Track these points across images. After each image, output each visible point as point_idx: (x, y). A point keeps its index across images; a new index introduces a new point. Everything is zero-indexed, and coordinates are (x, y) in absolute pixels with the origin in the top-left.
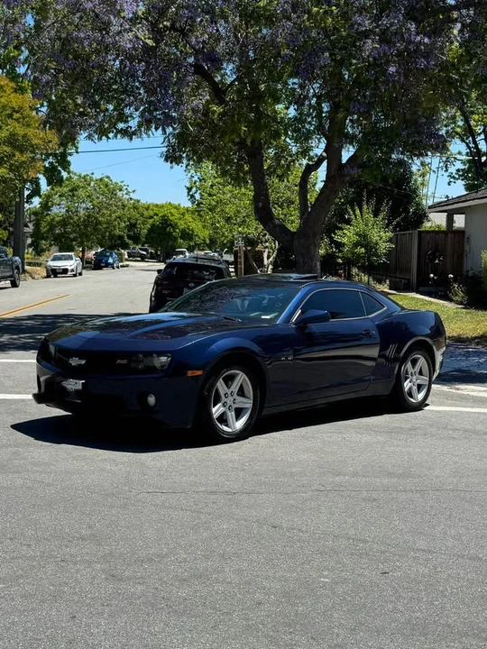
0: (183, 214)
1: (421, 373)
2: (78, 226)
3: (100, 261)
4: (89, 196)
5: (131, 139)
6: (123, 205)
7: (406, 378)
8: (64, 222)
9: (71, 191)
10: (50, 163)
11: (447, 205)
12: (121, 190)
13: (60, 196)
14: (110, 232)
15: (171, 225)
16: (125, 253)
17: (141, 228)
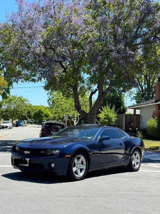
0: (46, 109)
1: (137, 158)
2: (11, 112)
3: (18, 124)
4: (15, 103)
5: (35, 82)
6: (26, 106)
7: (133, 160)
8: (6, 111)
9: (9, 101)
10: (4, 92)
11: (134, 106)
12: (26, 101)
13: (5, 102)
14: (21, 114)
15: (41, 112)
16: (26, 121)
17: (32, 113)
